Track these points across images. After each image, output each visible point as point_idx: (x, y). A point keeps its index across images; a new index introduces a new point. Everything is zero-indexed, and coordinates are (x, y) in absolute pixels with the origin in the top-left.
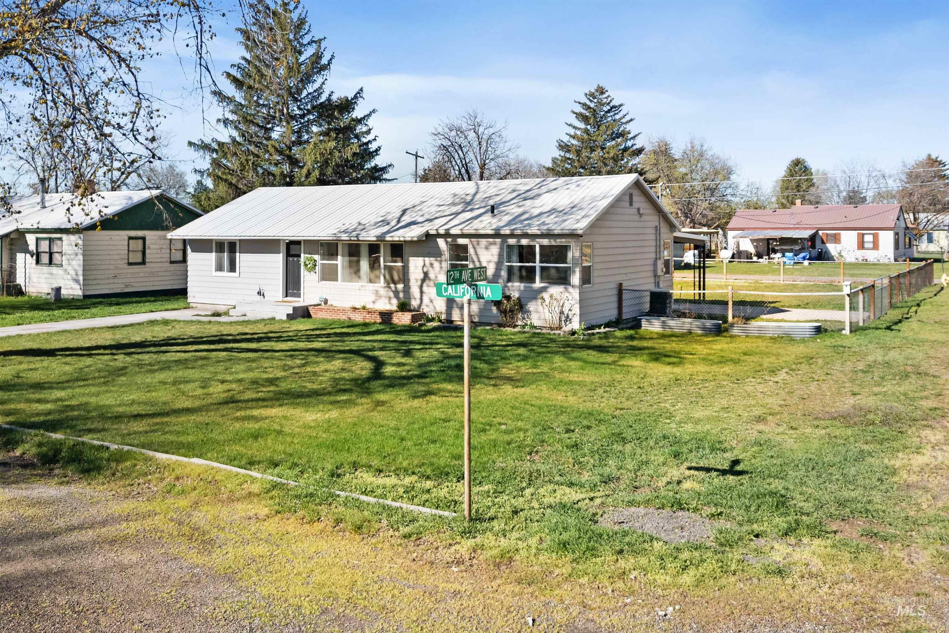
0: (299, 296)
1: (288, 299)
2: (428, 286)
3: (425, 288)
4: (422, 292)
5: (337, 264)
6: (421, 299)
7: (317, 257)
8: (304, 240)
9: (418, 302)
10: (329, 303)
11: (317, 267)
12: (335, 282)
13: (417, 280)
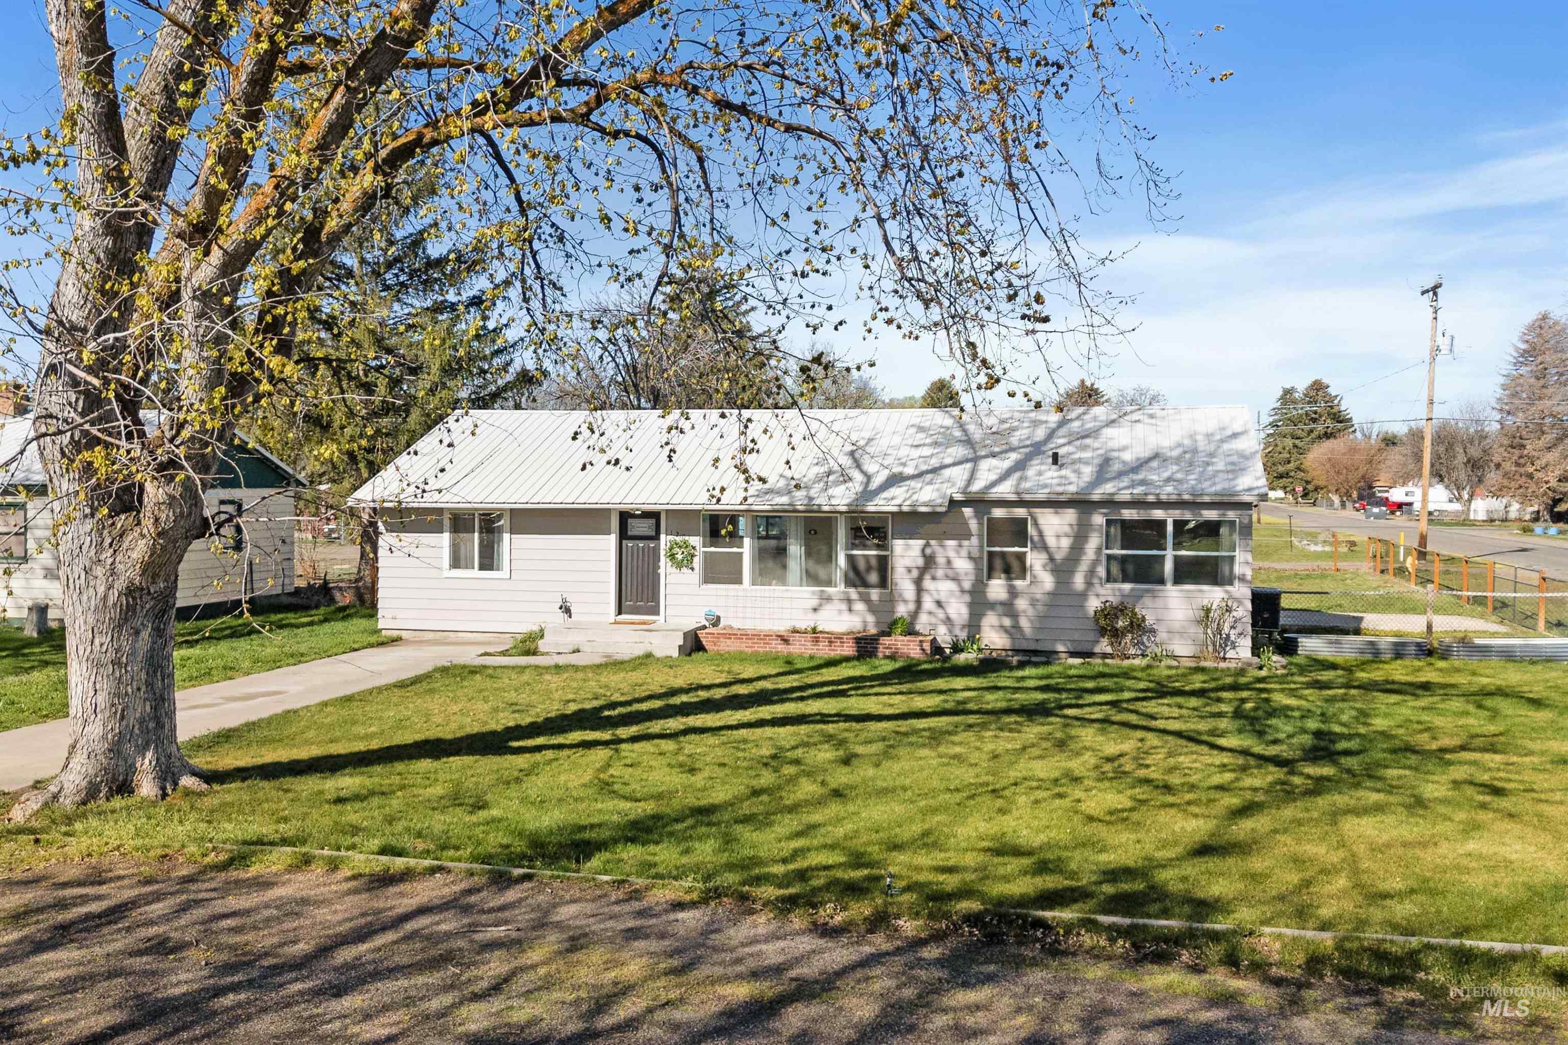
0: (655, 611)
1: (624, 617)
2: (934, 578)
3: (927, 583)
4: (920, 590)
5: (740, 555)
6: (919, 602)
7: (695, 541)
8: (667, 511)
9: (912, 607)
10: (723, 623)
11: (696, 560)
12: (736, 586)
13: (909, 570)
